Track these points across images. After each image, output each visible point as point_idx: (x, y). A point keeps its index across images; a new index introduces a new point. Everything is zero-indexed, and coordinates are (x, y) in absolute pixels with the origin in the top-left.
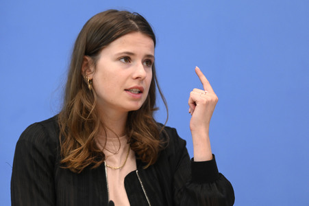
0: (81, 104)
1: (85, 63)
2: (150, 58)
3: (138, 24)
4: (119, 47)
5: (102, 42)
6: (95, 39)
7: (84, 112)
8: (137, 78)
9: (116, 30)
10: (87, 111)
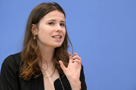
0: (31, 47)
1: (33, 27)
2: (63, 23)
3: (56, 7)
4: (48, 18)
5: (40, 16)
6: (37, 16)
7: (32, 51)
8: (58, 31)
9: (46, 10)
10: (33, 50)
